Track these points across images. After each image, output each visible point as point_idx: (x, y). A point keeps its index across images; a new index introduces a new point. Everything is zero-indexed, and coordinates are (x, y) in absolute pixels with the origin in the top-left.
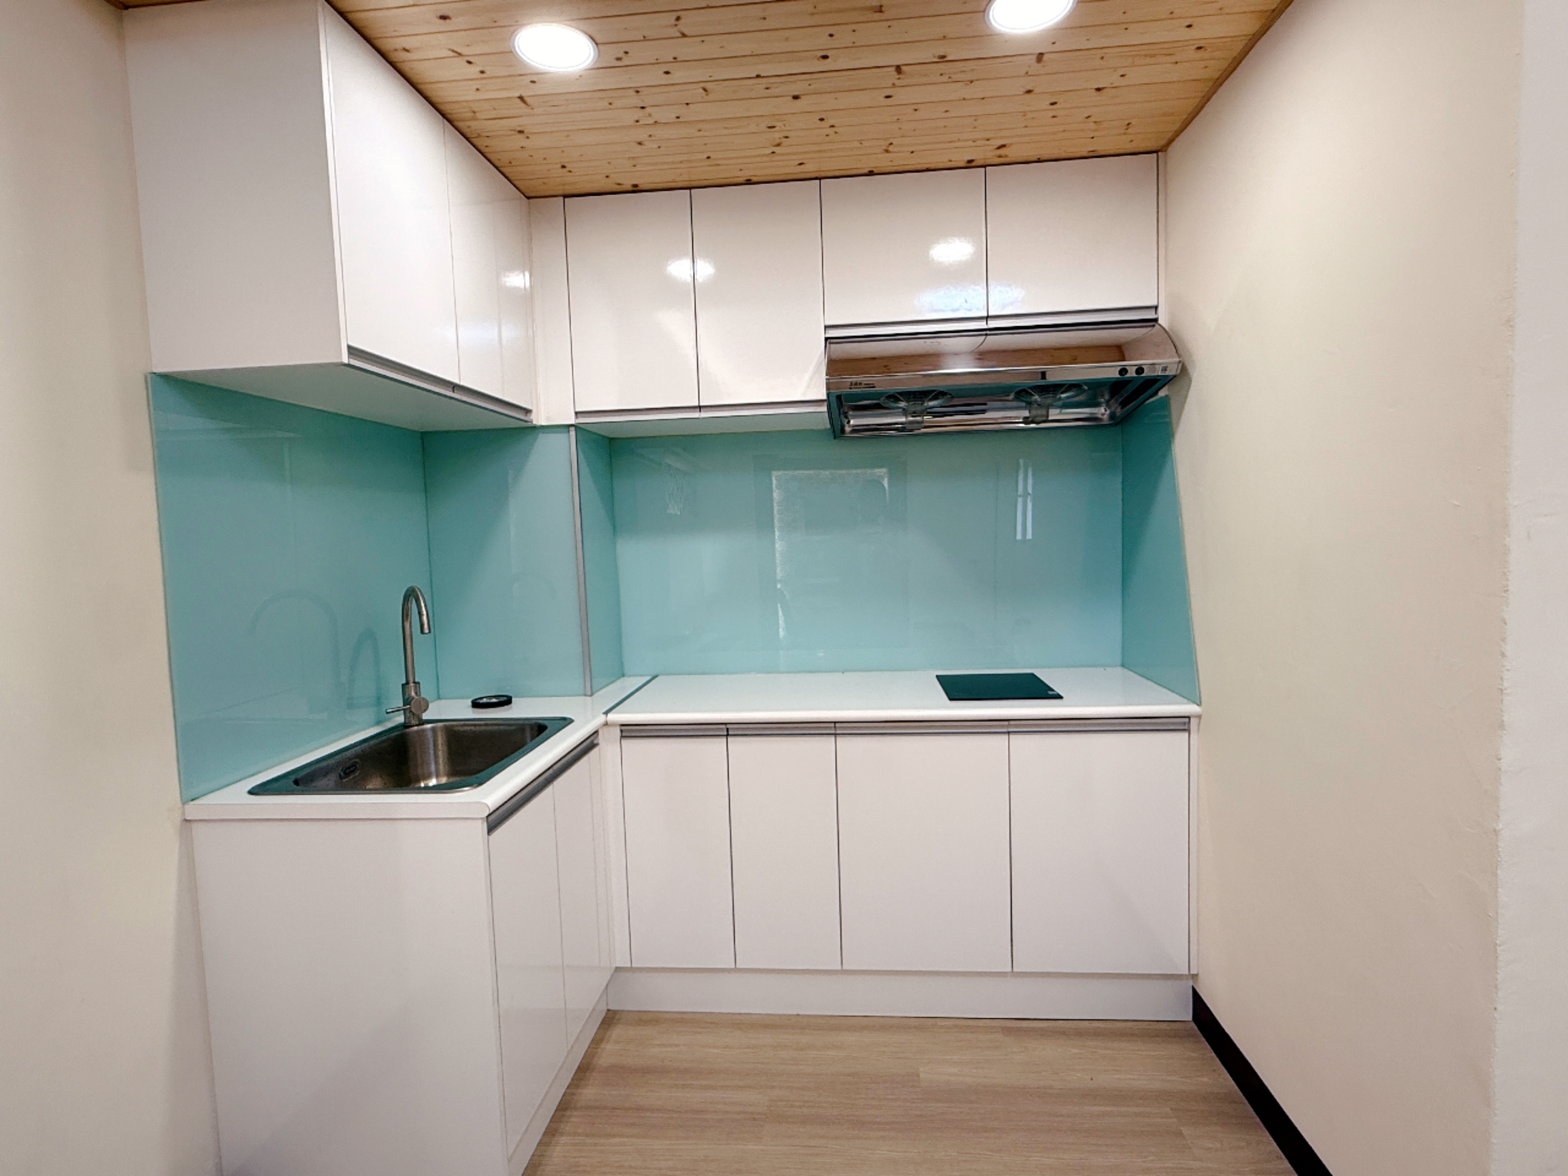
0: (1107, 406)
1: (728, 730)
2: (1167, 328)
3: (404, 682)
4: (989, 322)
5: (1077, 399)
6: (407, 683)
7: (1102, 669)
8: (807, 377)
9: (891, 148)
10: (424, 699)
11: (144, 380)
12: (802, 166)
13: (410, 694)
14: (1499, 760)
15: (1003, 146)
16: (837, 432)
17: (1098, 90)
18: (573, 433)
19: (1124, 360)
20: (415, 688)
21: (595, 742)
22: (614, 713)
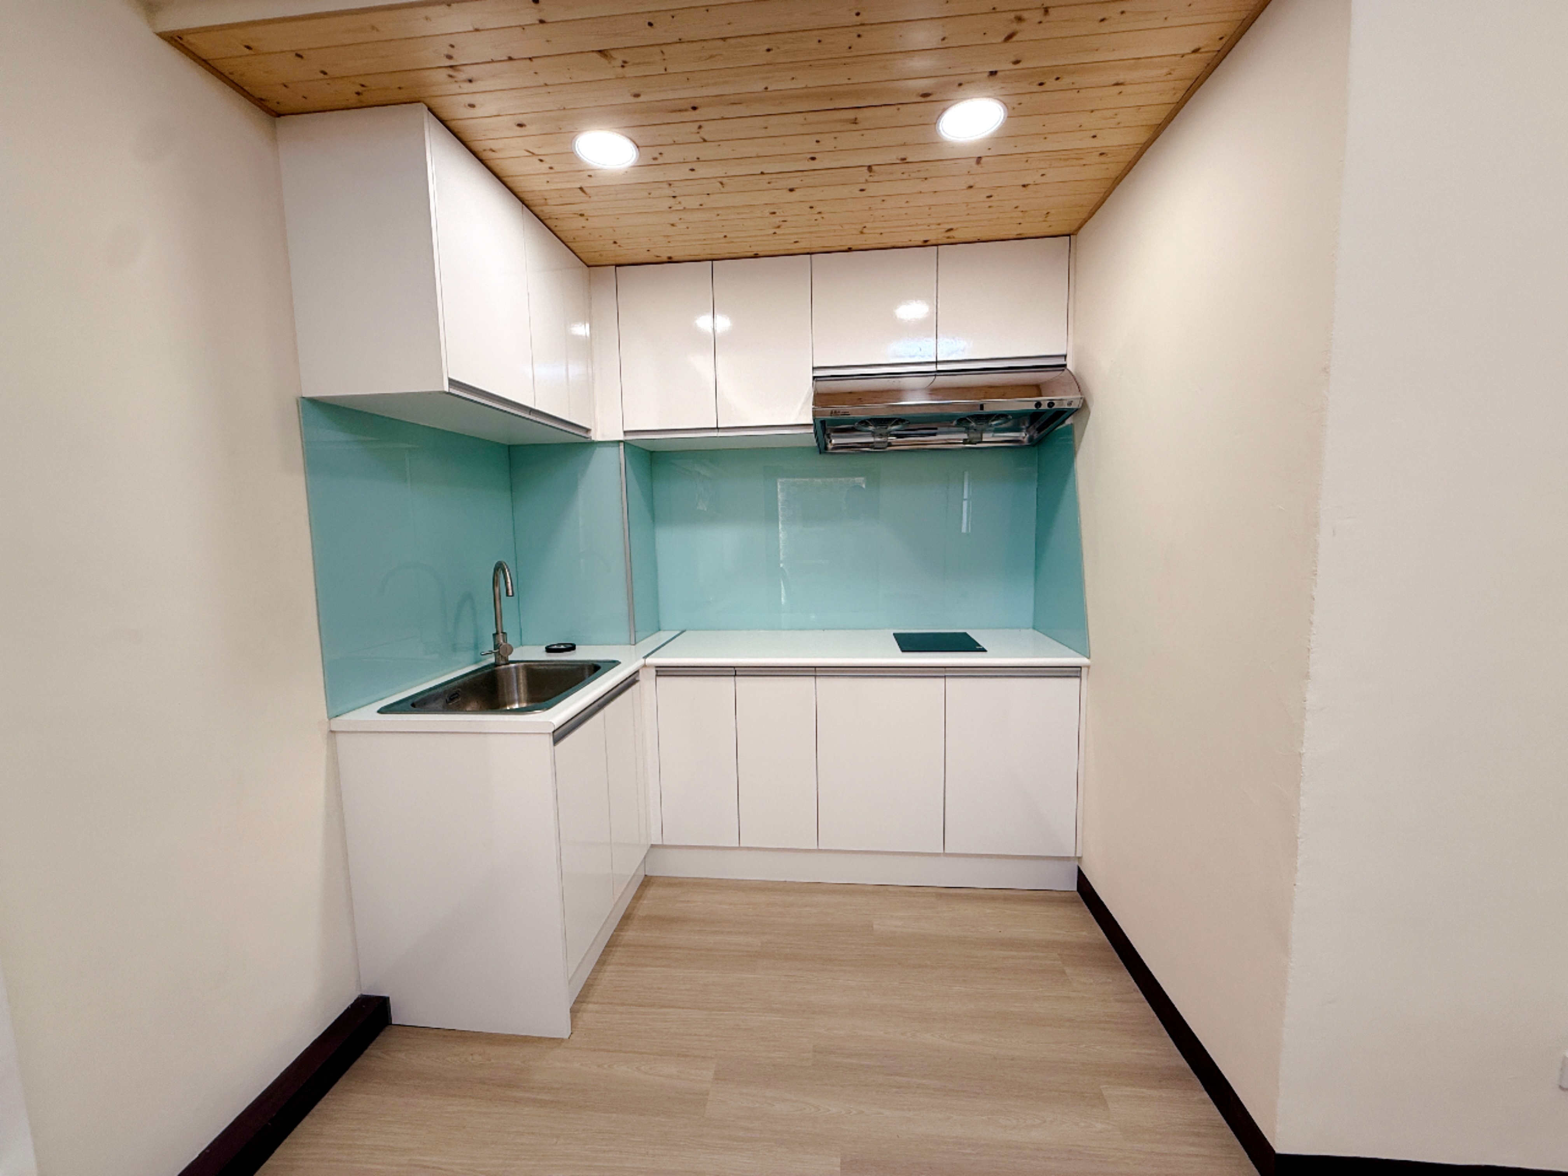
0: (1027, 431)
1: (736, 671)
2: (1074, 373)
3: (495, 632)
4: (938, 366)
5: (1004, 426)
6: (497, 633)
7: (1018, 630)
8: (799, 405)
9: (865, 230)
10: (509, 645)
11: (296, 403)
12: (797, 244)
13: (499, 641)
14: (1305, 701)
15: (951, 230)
16: (823, 449)
17: (1024, 186)
18: (622, 447)
19: (1041, 396)
20: (503, 636)
21: (637, 679)
22: (652, 657)
